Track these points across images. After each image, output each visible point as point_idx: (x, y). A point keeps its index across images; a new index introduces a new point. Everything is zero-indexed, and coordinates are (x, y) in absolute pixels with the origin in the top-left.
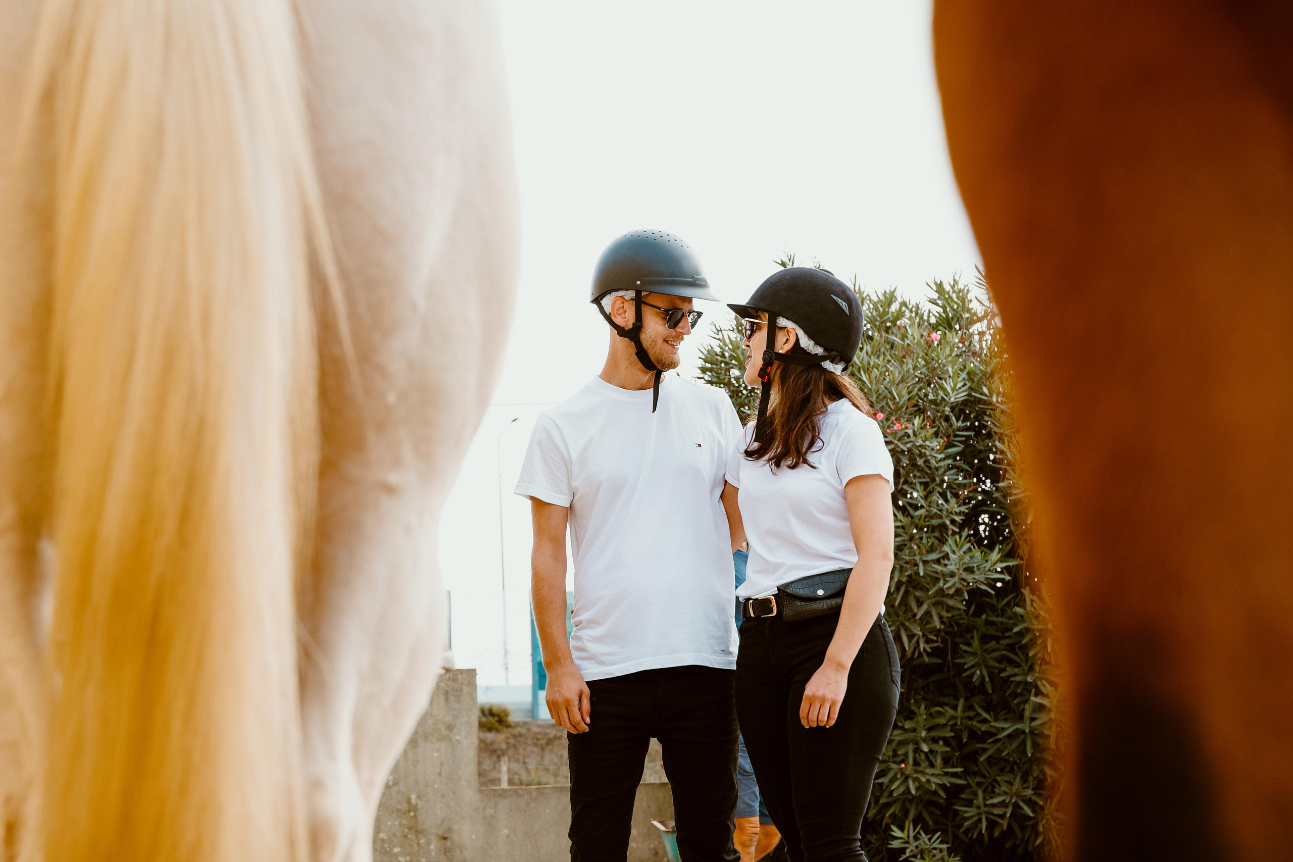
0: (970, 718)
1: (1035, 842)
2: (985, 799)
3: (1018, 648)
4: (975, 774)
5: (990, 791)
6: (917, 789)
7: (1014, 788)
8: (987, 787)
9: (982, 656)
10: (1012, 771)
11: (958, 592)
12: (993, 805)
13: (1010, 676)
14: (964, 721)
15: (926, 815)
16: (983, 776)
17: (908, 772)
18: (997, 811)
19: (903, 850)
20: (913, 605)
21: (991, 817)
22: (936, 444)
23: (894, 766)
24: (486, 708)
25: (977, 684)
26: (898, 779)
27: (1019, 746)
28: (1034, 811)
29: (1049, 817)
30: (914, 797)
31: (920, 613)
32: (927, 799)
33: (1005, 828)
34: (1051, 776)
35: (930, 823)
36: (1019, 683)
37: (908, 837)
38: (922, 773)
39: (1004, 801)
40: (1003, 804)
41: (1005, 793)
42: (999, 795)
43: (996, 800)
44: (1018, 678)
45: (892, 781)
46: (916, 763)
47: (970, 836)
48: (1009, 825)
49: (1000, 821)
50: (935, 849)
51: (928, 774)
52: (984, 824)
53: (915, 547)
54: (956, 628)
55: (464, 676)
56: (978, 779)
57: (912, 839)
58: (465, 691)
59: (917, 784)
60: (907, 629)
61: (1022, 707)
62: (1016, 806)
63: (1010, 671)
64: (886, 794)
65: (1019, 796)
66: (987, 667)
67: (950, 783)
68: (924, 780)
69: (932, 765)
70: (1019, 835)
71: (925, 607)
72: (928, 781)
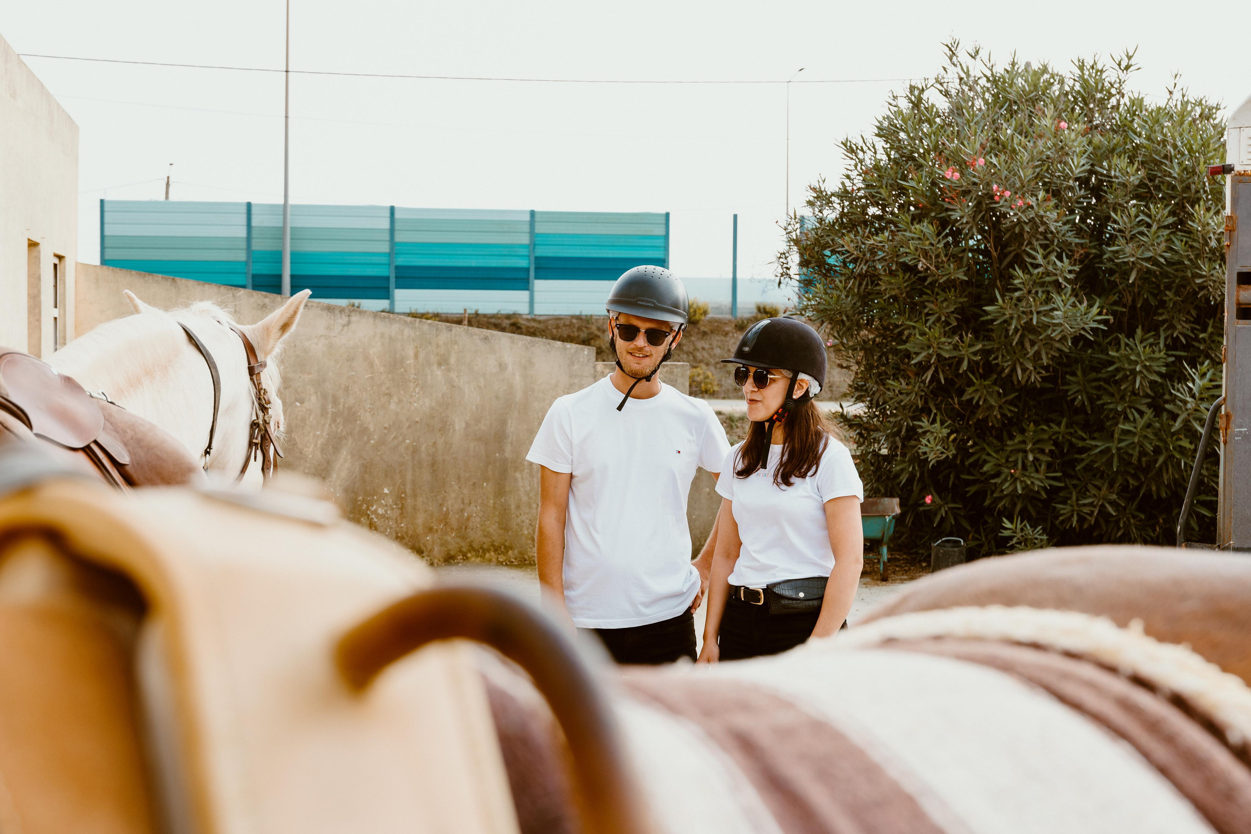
0: (1071, 434)
1: (1117, 533)
2: (1077, 500)
3: (1113, 382)
4: (1071, 477)
5: (1083, 493)
6: (1023, 489)
7: (1102, 493)
8: (1082, 489)
9: (1084, 384)
10: (1102, 477)
11: (1064, 339)
12: (1085, 505)
13: (1104, 404)
14: (1066, 436)
15: (1030, 508)
16: (1079, 479)
17: (1017, 475)
18: (1086, 510)
19: (1011, 538)
20: (1027, 345)
21: (1081, 513)
22: (1054, 215)
23: (1006, 470)
24: (762, 306)
25: (1079, 406)
26: (1007, 481)
27: (1108, 460)
28: (1116, 511)
29: (1130, 516)
30: (1020, 495)
31: (1031, 352)
32: (1030, 496)
33: (1092, 523)
34: (1133, 484)
35: (1033, 514)
36: (1111, 410)
37: (1016, 528)
38: (1029, 477)
39: (1093, 502)
40: (1091, 504)
41: (1095, 496)
42: (1090, 497)
43: (1086, 501)
44: (1111, 406)
45: (1002, 483)
46: (1024, 467)
47: (1064, 526)
48: (1096, 520)
49: (1089, 518)
50: (1036, 539)
51: (1033, 477)
52: (1075, 518)
53: (1031, 300)
54: (1065, 360)
55: (679, 370)
56: (1075, 482)
57: (1018, 530)
58: (679, 381)
59: (1024, 485)
60: (1021, 364)
61: (1113, 429)
62: (1103, 506)
63: (1106, 399)
64: (999, 490)
65: (1105, 499)
66: (1087, 393)
67: (1050, 485)
68: (1029, 483)
69: (1037, 471)
70: (1104, 528)
71: (1036, 348)
72: (1033, 483)
